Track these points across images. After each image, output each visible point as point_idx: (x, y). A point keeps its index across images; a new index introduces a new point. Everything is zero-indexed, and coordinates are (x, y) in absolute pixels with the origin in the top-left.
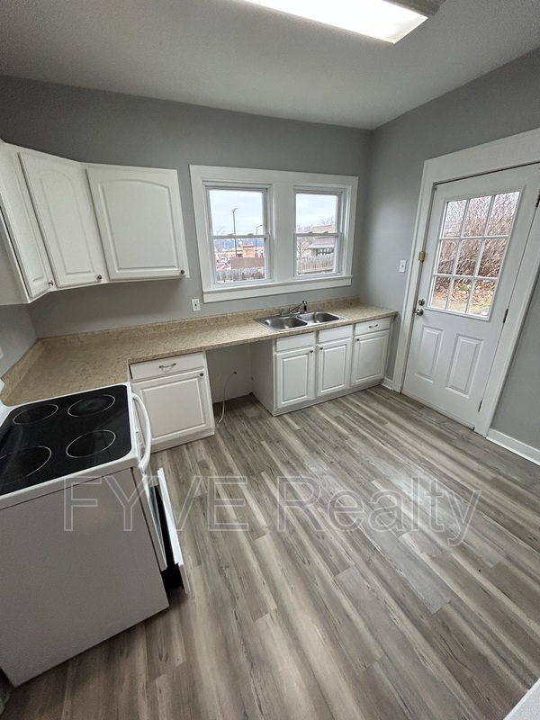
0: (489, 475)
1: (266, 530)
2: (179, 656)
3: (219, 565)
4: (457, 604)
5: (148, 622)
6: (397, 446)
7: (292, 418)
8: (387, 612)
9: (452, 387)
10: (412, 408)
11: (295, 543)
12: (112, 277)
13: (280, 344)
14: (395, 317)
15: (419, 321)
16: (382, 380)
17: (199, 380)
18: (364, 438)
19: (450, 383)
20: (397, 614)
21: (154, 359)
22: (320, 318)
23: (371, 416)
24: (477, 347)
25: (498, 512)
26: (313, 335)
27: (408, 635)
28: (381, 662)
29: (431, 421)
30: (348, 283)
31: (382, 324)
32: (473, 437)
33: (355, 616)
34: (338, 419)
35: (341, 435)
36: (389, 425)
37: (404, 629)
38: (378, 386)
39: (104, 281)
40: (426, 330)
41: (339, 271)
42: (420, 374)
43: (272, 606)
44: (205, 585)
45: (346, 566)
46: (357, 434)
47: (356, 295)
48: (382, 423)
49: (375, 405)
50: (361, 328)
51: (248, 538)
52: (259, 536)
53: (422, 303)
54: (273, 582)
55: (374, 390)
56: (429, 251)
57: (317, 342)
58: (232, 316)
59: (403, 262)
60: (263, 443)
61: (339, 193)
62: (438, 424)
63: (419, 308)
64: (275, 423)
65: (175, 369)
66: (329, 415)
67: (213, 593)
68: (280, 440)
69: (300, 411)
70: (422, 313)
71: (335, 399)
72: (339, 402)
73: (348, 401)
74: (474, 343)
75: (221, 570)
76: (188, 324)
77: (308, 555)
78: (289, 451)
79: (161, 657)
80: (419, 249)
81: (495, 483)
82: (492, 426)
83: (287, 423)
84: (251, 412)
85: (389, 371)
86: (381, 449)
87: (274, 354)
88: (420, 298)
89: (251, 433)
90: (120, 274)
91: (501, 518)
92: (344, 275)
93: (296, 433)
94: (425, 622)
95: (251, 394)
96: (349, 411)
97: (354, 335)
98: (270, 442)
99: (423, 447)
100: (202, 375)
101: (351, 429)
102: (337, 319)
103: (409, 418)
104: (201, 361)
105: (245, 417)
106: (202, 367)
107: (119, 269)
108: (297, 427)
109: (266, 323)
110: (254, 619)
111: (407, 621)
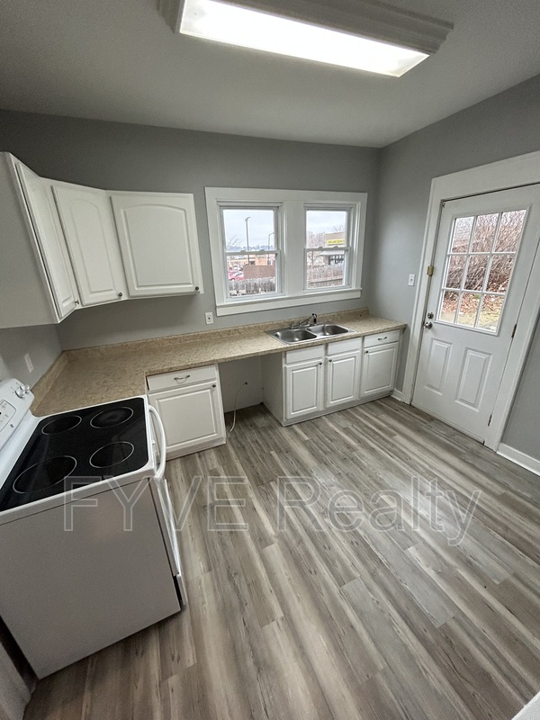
0: (498, 490)
1: (274, 539)
2: (190, 659)
3: (228, 571)
4: (461, 619)
5: (161, 625)
6: (405, 458)
7: (301, 428)
8: (391, 624)
9: (461, 400)
10: (421, 420)
11: (302, 553)
12: (132, 294)
13: (290, 356)
14: (404, 330)
15: (428, 334)
16: (392, 391)
17: (211, 392)
18: (372, 450)
19: (459, 397)
20: (401, 626)
21: (170, 371)
22: (330, 329)
23: (380, 428)
24: (486, 361)
25: (507, 528)
26: (322, 348)
27: (411, 647)
28: (384, 673)
29: (441, 435)
30: (358, 295)
31: (391, 336)
32: (483, 451)
33: (359, 628)
34: (347, 431)
35: (349, 447)
36: (398, 437)
37: (406, 641)
38: (388, 397)
39: (124, 298)
40: (435, 343)
41: (349, 284)
42: (429, 386)
43: (279, 614)
44: (215, 590)
45: (351, 578)
46: (366, 446)
47: (365, 307)
48: (391, 435)
49: (384, 416)
50: (369, 341)
51: (257, 546)
52: (267, 545)
53: (431, 316)
54: (281, 590)
55: (383, 401)
56: (438, 265)
57: (326, 354)
58: (244, 329)
59: (412, 276)
60: (273, 453)
61: (348, 209)
62: (448, 437)
63: (428, 321)
64: (285, 433)
65: (189, 380)
66: (338, 426)
67: (223, 599)
68: (289, 450)
69: (309, 422)
70: (431, 326)
71: (344, 410)
72: (348, 412)
73: (357, 412)
74: (484, 357)
75: (230, 578)
76: (201, 337)
77: (315, 566)
78: (298, 461)
79: (173, 659)
80: (427, 264)
81: (504, 499)
82: (503, 440)
83: (296, 433)
84: (261, 421)
85: (399, 382)
86: (389, 462)
87: (284, 366)
88: (429, 312)
89: (261, 443)
90: (138, 291)
91: (509, 535)
92: (354, 288)
93: (304, 443)
94: (429, 636)
95: (262, 404)
96: (358, 422)
97: (363, 347)
98: (279, 452)
99: (431, 461)
100: (214, 386)
101: (359, 441)
102: (346, 331)
103: (419, 431)
104: (214, 373)
105: (256, 428)
106: (214, 379)
107: (138, 286)
108: (307, 438)
109: (277, 336)
110: (262, 626)
111: (410, 634)
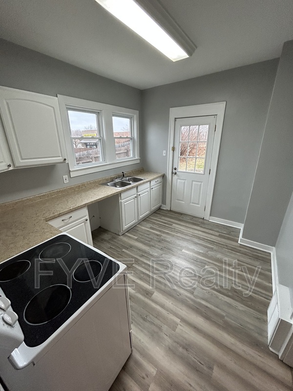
0: (217, 234)
1: (153, 290)
2: (152, 371)
3: (142, 318)
6: (178, 232)
7: (130, 233)
8: (217, 297)
9: (193, 203)
10: (179, 216)
11: (169, 289)
12: (17, 165)
13: (122, 195)
15: (175, 177)
16: (161, 206)
18: (168, 233)
19: (192, 201)
20: (221, 296)
23: (165, 223)
24: (201, 185)
26: (135, 189)
27: (228, 301)
28: (227, 316)
29: (188, 219)
30: (138, 161)
31: (160, 180)
32: (205, 222)
34: (151, 228)
35: (158, 235)
36: (174, 225)
37: (225, 300)
38: (159, 209)
40: (179, 180)
42: (178, 200)
43: (178, 321)
46: (164, 233)
48: (171, 225)
49: (163, 218)
50: (153, 183)
51: (148, 298)
52: (152, 294)
53: (175, 169)
55: (158, 211)
57: (137, 192)
59: (164, 152)
60: (124, 250)
61: (131, 118)
62: (191, 220)
63: (174, 171)
64: (125, 239)
65: (71, 219)
66: (147, 227)
68: (131, 246)
69: (133, 229)
70: (176, 173)
71: (145, 219)
73: (150, 218)
76: (62, 192)
77: (178, 292)
78: (140, 250)
80: (172, 146)
82: (210, 215)
83: (129, 237)
84: (106, 236)
85: (164, 201)
86: (177, 236)
87: (120, 201)
88: (174, 167)
93: (136, 240)
94: (230, 294)
95: (100, 227)
96: (154, 223)
97: (150, 186)
99: (191, 230)
100: (87, 220)
101: (160, 231)
103: (180, 220)
105: (105, 240)
107: (22, 159)
108: (137, 238)
109: (108, 185)
110: (174, 331)
111: (225, 297)
